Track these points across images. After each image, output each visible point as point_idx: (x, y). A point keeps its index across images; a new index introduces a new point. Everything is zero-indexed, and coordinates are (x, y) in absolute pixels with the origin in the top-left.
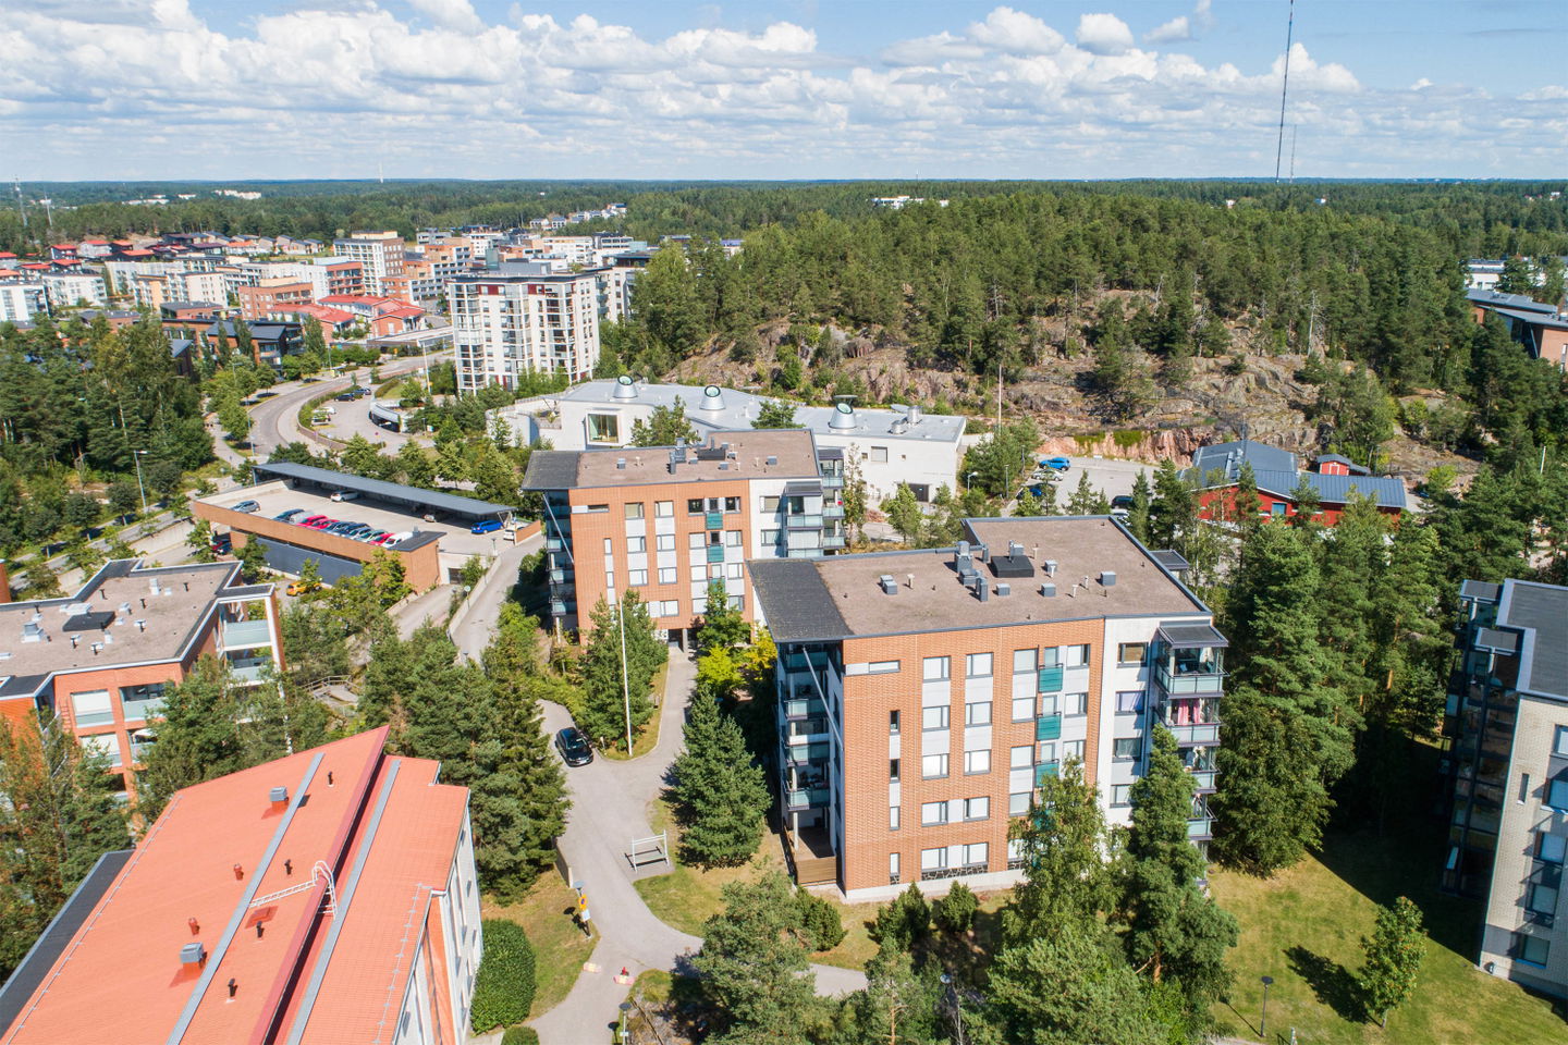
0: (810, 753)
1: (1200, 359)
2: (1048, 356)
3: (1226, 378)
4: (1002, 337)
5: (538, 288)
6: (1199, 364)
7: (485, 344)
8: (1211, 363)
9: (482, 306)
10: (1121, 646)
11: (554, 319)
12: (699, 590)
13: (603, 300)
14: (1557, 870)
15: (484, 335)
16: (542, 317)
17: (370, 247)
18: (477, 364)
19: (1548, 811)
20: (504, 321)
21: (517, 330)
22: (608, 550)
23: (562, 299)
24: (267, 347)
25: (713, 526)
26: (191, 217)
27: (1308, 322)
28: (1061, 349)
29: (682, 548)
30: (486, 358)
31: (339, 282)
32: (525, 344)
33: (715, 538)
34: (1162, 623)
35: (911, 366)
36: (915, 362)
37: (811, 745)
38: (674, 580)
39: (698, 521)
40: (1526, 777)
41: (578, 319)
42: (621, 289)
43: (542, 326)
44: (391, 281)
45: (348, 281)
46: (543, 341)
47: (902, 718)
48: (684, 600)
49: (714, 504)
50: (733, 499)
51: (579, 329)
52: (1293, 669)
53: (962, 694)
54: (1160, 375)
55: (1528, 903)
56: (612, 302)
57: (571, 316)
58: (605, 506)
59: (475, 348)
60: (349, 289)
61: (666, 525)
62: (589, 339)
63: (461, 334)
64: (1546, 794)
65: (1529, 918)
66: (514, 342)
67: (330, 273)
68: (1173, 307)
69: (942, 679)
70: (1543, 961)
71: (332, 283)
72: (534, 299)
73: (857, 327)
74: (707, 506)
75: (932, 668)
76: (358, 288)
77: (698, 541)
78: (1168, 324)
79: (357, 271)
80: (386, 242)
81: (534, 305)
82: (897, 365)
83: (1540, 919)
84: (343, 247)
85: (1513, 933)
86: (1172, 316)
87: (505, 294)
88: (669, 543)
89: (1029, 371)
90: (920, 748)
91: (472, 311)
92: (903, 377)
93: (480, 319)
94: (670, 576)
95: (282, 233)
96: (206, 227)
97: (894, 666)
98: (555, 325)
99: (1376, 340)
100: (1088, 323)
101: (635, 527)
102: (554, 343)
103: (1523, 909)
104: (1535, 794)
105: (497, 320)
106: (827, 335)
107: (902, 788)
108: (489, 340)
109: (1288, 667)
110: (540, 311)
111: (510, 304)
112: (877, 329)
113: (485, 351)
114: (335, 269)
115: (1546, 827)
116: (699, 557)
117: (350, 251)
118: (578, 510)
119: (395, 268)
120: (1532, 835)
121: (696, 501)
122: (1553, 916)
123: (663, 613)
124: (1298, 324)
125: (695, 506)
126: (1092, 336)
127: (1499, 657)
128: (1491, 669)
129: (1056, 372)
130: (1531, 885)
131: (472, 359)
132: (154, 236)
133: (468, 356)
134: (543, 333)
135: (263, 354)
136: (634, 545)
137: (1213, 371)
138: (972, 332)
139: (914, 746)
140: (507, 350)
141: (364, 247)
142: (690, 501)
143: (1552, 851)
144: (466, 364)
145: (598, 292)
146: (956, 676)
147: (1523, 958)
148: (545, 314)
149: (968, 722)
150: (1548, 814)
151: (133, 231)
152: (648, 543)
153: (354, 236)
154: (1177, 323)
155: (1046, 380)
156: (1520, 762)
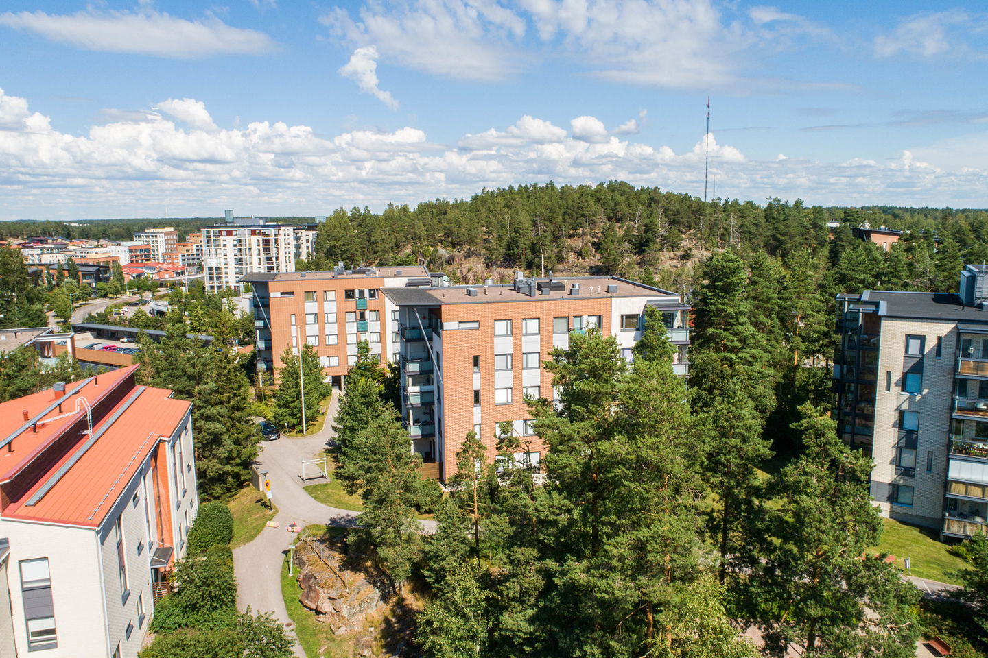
0: (421, 399)
1: (665, 253)
2: (572, 258)
3: (681, 262)
4: (542, 244)
5: (257, 232)
6: (664, 255)
7: (224, 266)
8: (672, 254)
9: (222, 243)
10: (622, 316)
11: (267, 250)
12: (353, 350)
13: (298, 247)
14: (914, 436)
15: (223, 261)
16: (259, 250)
17: (156, 236)
18: (218, 278)
19: (906, 395)
20: (236, 252)
21: (243, 257)
22: (293, 322)
23: (272, 238)
24: (88, 277)
25: (361, 307)
26: (47, 228)
27: (729, 234)
28: (580, 254)
29: (341, 322)
30: (224, 275)
31: (136, 256)
32: (249, 266)
33: (362, 315)
34: (648, 301)
35: (487, 266)
36: (489, 264)
37: (422, 393)
38: (336, 343)
39: (351, 304)
40: (889, 373)
41: (282, 250)
42: (309, 244)
43: (259, 255)
44: (168, 255)
45: (142, 256)
46: (260, 264)
47: (481, 361)
48: (343, 357)
49: (361, 292)
50: (374, 290)
51: (282, 257)
52: (735, 334)
53: (520, 346)
54: (640, 263)
55: (897, 462)
56: (304, 251)
57: (277, 249)
58: (292, 293)
59: (217, 269)
60: (142, 261)
61: (330, 307)
62: (288, 264)
63: (209, 261)
64: (903, 384)
65: (899, 471)
66: (241, 264)
67: (131, 251)
68: (646, 225)
69: (507, 335)
70: (910, 502)
71: (132, 257)
72: (254, 239)
73: (454, 247)
74: (357, 295)
75: (500, 327)
76: (148, 260)
77: (351, 317)
78: (644, 236)
79: (148, 250)
80: (166, 233)
81: (254, 242)
82: (479, 266)
83: (906, 472)
84: (139, 236)
85: (890, 484)
86: (646, 231)
87: (236, 235)
88: (332, 318)
89: (560, 267)
90: (493, 382)
91: (216, 246)
92: (482, 272)
93: (221, 251)
94: (333, 340)
95: (103, 238)
96: (56, 234)
97: (475, 325)
98: (267, 254)
99: (771, 242)
100: (595, 240)
101: (311, 307)
102: (267, 265)
103: (894, 466)
104: (897, 384)
105: (231, 251)
106: (436, 251)
107: (482, 410)
108: (226, 264)
109: (731, 333)
110: (258, 245)
111: (240, 241)
112: (466, 248)
113: (224, 271)
114: (134, 248)
115: (905, 407)
116: (352, 328)
117: (144, 239)
118: (275, 294)
119: (171, 249)
120: (897, 413)
121: (350, 291)
122: (914, 469)
123: (330, 364)
124: (723, 235)
125: (349, 294)
126: (597, 246)
127: (865, 315)
128: (860, 323)
129: (577, 266)
130: (899, 449)
131: (215, 276)
132: (23, 239)
133: (213, 274)
134: (260, 259)
135: (84, 281)
136: (310, 319)
137: (673, 259)
138: (524, 243)
139: (489, 380)
140: (237, 270)
141: (152, 236)
142: (347, 291)
143: (909, 423)
144: (211, 279)
145: (295, 242)
146: (516, 334)
147: (897, 502)
148: (261, 247)
149: (524, 366)
150: (906, 397)
151: (11, 236)
152: (319, 317)
153: (147, 231)
154: (650, 234)
155: (571, 271)
156: (885, 364)
